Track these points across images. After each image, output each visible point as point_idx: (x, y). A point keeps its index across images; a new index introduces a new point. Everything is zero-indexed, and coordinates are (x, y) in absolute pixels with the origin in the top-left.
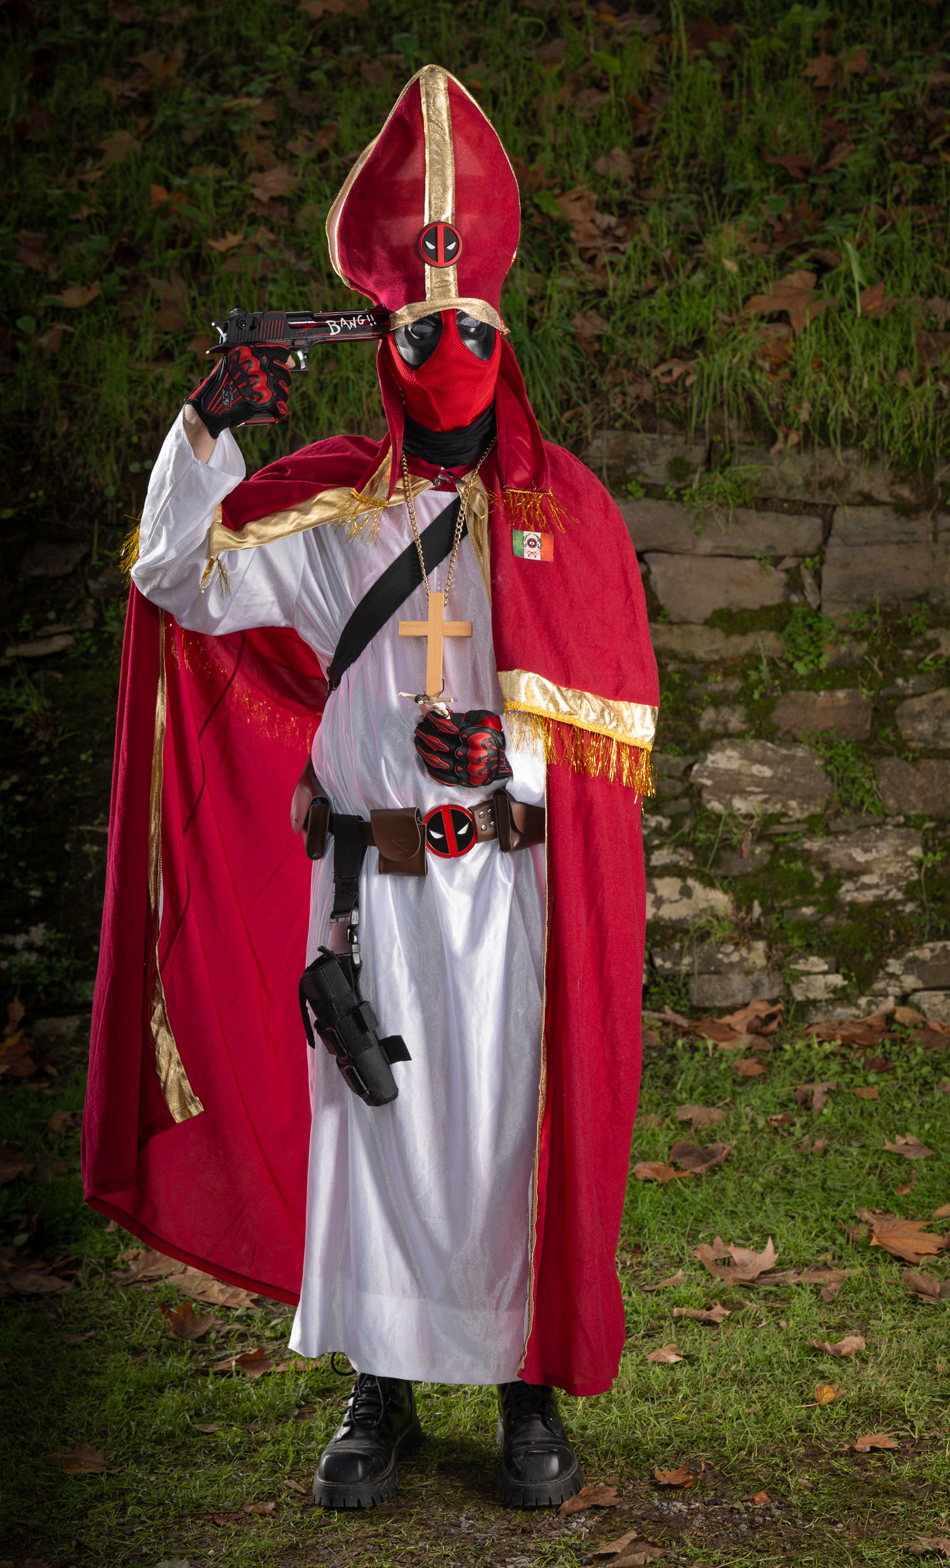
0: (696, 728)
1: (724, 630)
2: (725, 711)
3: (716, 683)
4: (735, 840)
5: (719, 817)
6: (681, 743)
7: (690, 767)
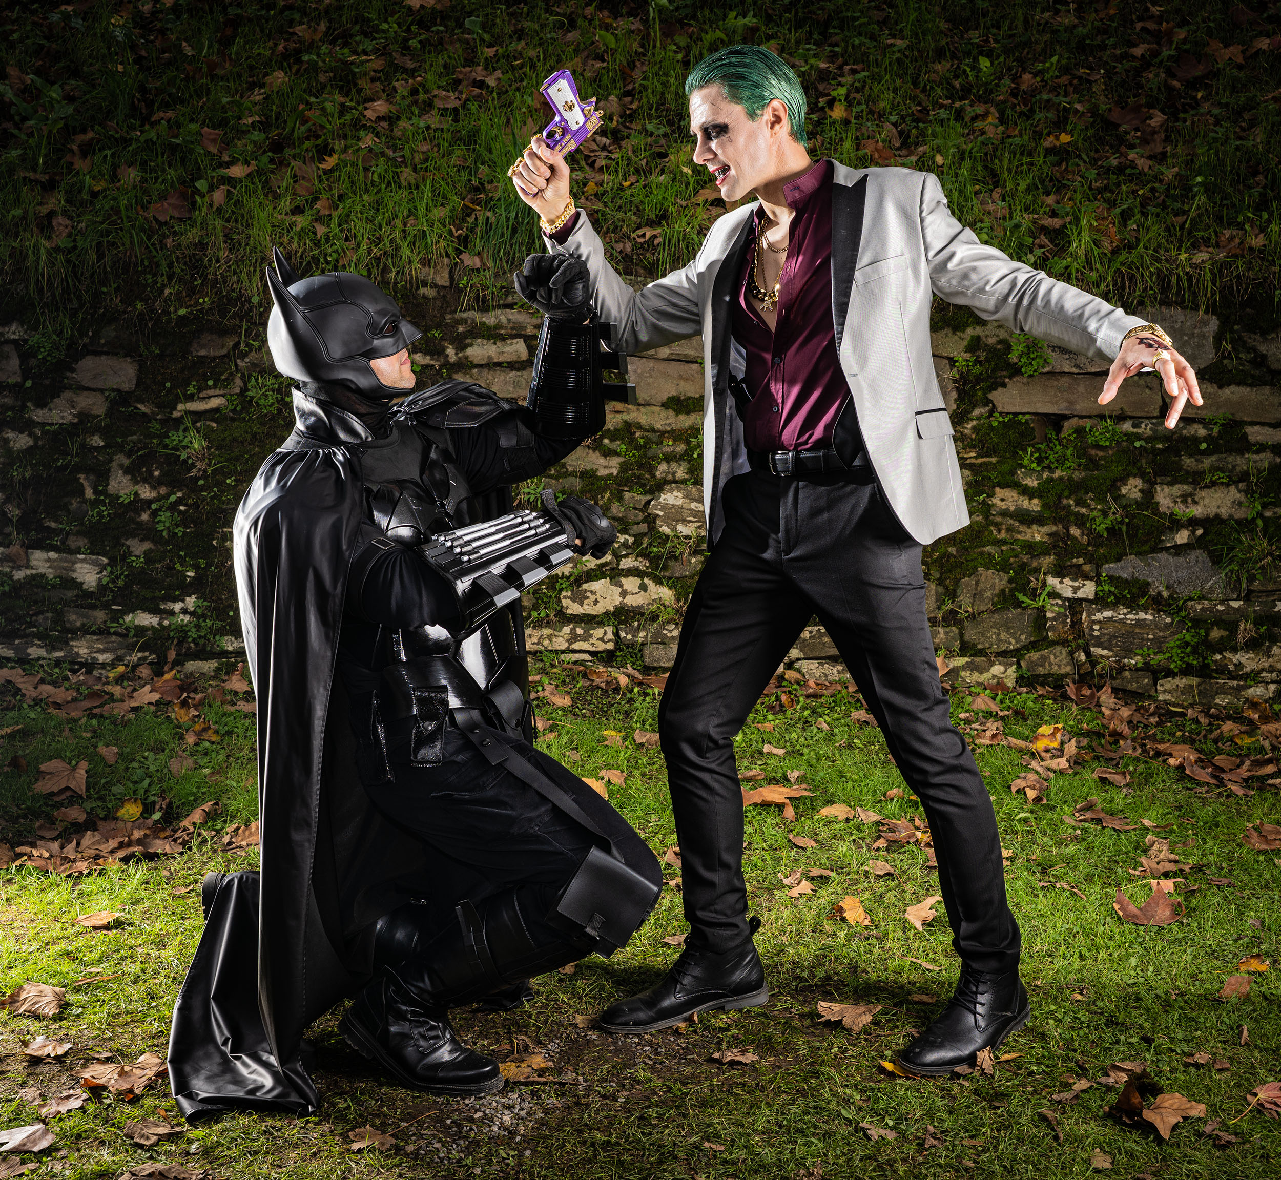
0: (654, 476)
1: (675, 410)
2: (674, 465)
3: (669, 446)
4: (678, 553)
5: (667, 537)
6: (643, 486)
7: (649, 502)
